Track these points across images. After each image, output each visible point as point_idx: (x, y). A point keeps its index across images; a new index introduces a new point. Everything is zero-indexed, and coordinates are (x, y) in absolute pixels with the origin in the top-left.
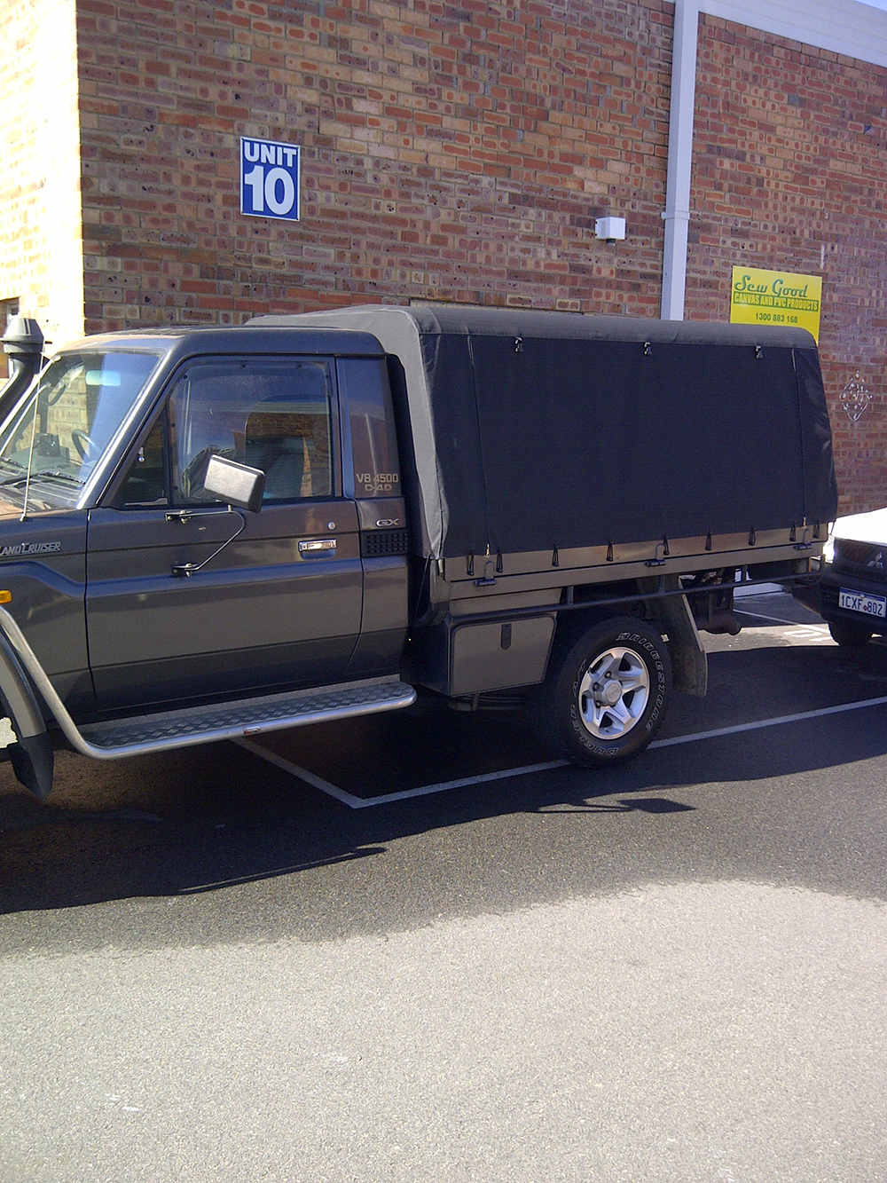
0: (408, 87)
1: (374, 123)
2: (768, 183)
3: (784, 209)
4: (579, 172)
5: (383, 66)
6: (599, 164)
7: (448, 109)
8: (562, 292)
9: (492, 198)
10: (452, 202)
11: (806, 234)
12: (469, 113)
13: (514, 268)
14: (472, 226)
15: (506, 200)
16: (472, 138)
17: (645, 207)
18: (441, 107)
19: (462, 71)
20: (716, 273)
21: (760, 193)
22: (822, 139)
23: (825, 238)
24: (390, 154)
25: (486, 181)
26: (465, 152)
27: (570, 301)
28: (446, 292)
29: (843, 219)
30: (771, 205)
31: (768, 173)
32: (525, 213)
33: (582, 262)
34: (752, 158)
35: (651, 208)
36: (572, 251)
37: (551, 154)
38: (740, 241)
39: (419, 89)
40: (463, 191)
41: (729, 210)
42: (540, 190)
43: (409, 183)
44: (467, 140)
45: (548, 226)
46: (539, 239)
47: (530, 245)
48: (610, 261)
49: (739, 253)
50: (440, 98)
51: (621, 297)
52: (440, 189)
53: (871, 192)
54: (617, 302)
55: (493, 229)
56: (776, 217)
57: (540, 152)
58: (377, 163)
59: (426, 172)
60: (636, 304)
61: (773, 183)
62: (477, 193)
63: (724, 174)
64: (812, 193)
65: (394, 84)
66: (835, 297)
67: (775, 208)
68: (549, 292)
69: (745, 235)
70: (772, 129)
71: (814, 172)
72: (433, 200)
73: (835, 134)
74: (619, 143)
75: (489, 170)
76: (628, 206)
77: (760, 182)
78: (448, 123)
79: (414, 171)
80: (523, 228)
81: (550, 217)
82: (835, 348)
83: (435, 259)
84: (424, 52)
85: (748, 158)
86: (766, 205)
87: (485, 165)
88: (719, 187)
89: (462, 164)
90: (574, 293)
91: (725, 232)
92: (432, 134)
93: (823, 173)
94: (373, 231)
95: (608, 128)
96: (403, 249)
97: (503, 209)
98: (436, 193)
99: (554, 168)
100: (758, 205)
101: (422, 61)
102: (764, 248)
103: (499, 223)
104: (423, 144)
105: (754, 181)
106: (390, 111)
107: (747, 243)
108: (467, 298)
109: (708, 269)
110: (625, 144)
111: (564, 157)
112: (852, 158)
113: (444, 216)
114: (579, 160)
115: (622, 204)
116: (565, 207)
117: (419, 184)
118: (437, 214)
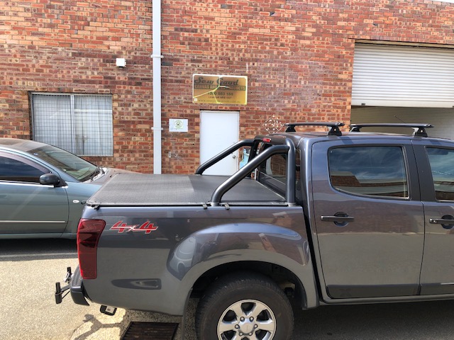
0: (23, 19)
1: (8, 33)
2: (212, 40)
3: (222, 50)
4: (106, 43)
5: (11, 13)
6: (117, 39)
7: (41, 25)
8: (100, 87)
9: (64, 55)
10: (45, 57)
11: (236, 59)
12: (51, 26)
13: (76, 79)
14: (54, 66)
15: (70, 55)
16: (53, 35)
17: (141, 54)
18: (37, 25)
19: (47, 12)
20: (183, 77)
21: (206, 45)
22: (243, 21)
23: (249, 60)
24: (16, 42)
25: (60, 49)
26: (50, 39)
27: (105, 90)
28: (44, 89)
29: (260, 52)
30: (214, 49)
31: (211, 36)
32: (80, 59)
33: (110, 75)
34: (201, 31)
35: (145, 54)
36: (104, 71)
37: (92, 38)
38: (197, 64)
39: (27, 20)
40: (49, 53)
41: (189, 52)
42: (87, 51)
43: (25, 52)
44: (51, 35)
45: (91, 63)
46: (87, 68)
47: (84, 71)
48: (125, 74)
49: (196, 69)
50: (37, 22)
51: (131, 88)
52: (39, 53)
53: (276, 40)
54: (129, 89)
55: (65, 66)
56: (217, 53)
57: (86, 37)
58: (10, 46)
59: (32, 47)
60: (139, 90)
61: (214, 40)
62: (56, 53)
63: (185, 38)
64: (239, 42)
65: (16, 18)
66: (257, 84)
67: (217, 49)
68: (94, 87)
69: (200, 61)
70: (212, 19)
71: (240, 34)
72: (36, 57)
73: (251, 18)
74: (126, 31)
75: (62, 45)
76: (133, 54)
77: (206, 40)
78: (41, 30)
79: (27, 47)
80: (80, 65)
81: (93, 60)
82: (258, 105)
83: (38, 77)
84: (29, 7)
85: (199, 31)
86: (211, 49)
87: (60, 43)
88: (183, 44)
89: (48, 44)
90: (106, 87)
91: (188, 61)
92: (33, 34)
93: (246, 34)
94: (9, 69)
95: (120, 26)
96: (23, 74)
97: (70, 58)
98: (37, 55)
99: (93, 42)
100: (206, 49)
101: (28, 10)
102: (211, 66)
103: (68, 64)
104: (30, 38)
105: (203, 40)
106: (14, 28)
107: (201, 65)
108: (54, 90)
109: (178, 75)
110: (130, 31)
111: (98, 38)
112: (264, 27)
113: (41, 62)
114: (106, 38)
115: (130, 53)
116: (100, 56)
117: (29, 52)
118: (38, 62)
